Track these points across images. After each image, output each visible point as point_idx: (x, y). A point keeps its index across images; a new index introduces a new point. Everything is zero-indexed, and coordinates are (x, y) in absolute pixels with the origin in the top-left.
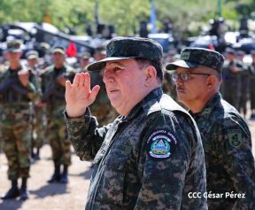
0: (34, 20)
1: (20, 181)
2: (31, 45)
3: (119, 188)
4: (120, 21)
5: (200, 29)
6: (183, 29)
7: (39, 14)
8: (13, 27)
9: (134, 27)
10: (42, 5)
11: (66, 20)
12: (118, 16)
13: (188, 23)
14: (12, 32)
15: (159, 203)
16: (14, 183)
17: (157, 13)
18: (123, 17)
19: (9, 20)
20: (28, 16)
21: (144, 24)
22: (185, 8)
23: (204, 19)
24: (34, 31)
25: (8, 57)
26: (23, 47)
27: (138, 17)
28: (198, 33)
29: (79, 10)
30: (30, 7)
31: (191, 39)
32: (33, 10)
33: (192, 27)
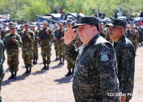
0: (76, 12)
1: (72, 70)
2: (75, 21)
3: (86, 71)
4: (107, 12)
5: (136, 15)
6: (130, 15)
7: (78, 10)
8: (69, 15)
9: (112, 14)
10: (79, 7)
11: (88, 12)
12: (106, 10)
13: (132, 13)
14: (69, 16)
15: (110, 77)
16: (70, 70)
17: (121, 9)
18: (108, 11)
19: (67, 12)
20: (74, 11)
21: (116, 13)
22: (131, 7)
23: (138, 11)
24: (76, 16)
25: (67, 25)
26: (73, 22)
27: (114, 11)
28: (136, 16)
29: (92, 8)
30: (75, 7)
31: (133, 18)
32: (76, 9)
33: (134, 14)
